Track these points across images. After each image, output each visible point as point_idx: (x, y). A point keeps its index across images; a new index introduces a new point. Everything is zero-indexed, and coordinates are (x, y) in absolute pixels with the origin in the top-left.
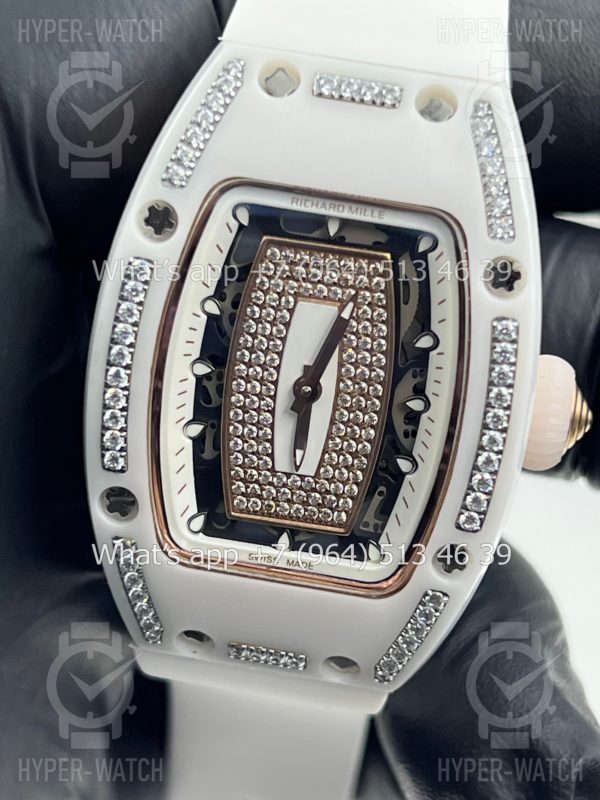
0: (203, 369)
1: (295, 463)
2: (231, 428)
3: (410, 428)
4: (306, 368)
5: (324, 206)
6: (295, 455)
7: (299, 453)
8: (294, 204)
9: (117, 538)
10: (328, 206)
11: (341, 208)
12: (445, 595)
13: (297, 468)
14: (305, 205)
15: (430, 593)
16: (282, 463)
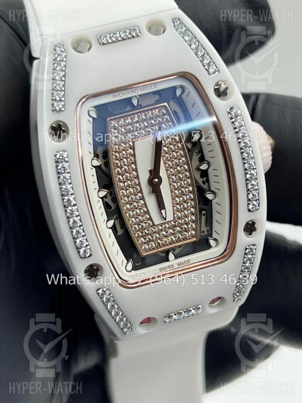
0: (103, 193)
1: (163, 217)
2: (128, 214)
3: (205, 179)
4: (150, 171)
5: (128, 93)
6: (162, 214)
7: (163, 211)
8: (115, 98)
9: (98, 290)
10: (130, 93)
11: (136, 91)
12: (254, 245)
13: (165, 219)
14: (120, 96)
15: (247, 247)
16: (157, 220)
